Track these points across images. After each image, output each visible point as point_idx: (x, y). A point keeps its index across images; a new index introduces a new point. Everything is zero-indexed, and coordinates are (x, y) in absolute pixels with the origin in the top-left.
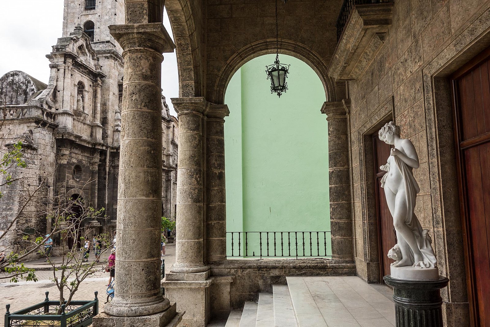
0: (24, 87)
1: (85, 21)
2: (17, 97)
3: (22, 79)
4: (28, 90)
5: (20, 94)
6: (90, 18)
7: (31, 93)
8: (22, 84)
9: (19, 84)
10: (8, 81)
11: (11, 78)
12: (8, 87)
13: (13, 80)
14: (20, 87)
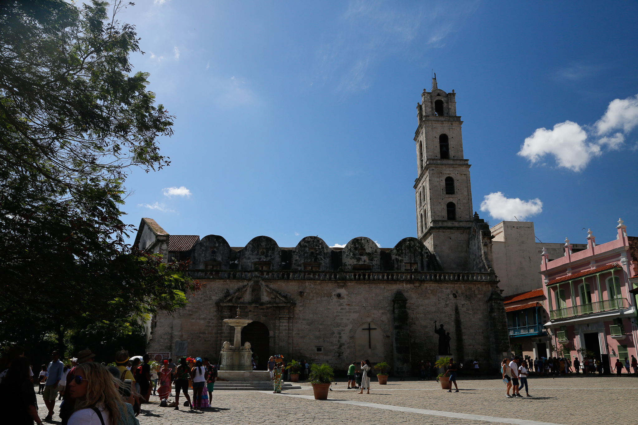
0: (420, 250)
1: (448, 202)
2: (415, 257)
3: (417, 244)
4: (423, 253)
5: (417, 255)
6: (451, 200)
7: (426, 255)
8: (418, 248)
9: (415, 248)
10: (406, 244)
11: (408, 242)
12: (406, 249)
13: (410, 244)
14: (415, 250)
